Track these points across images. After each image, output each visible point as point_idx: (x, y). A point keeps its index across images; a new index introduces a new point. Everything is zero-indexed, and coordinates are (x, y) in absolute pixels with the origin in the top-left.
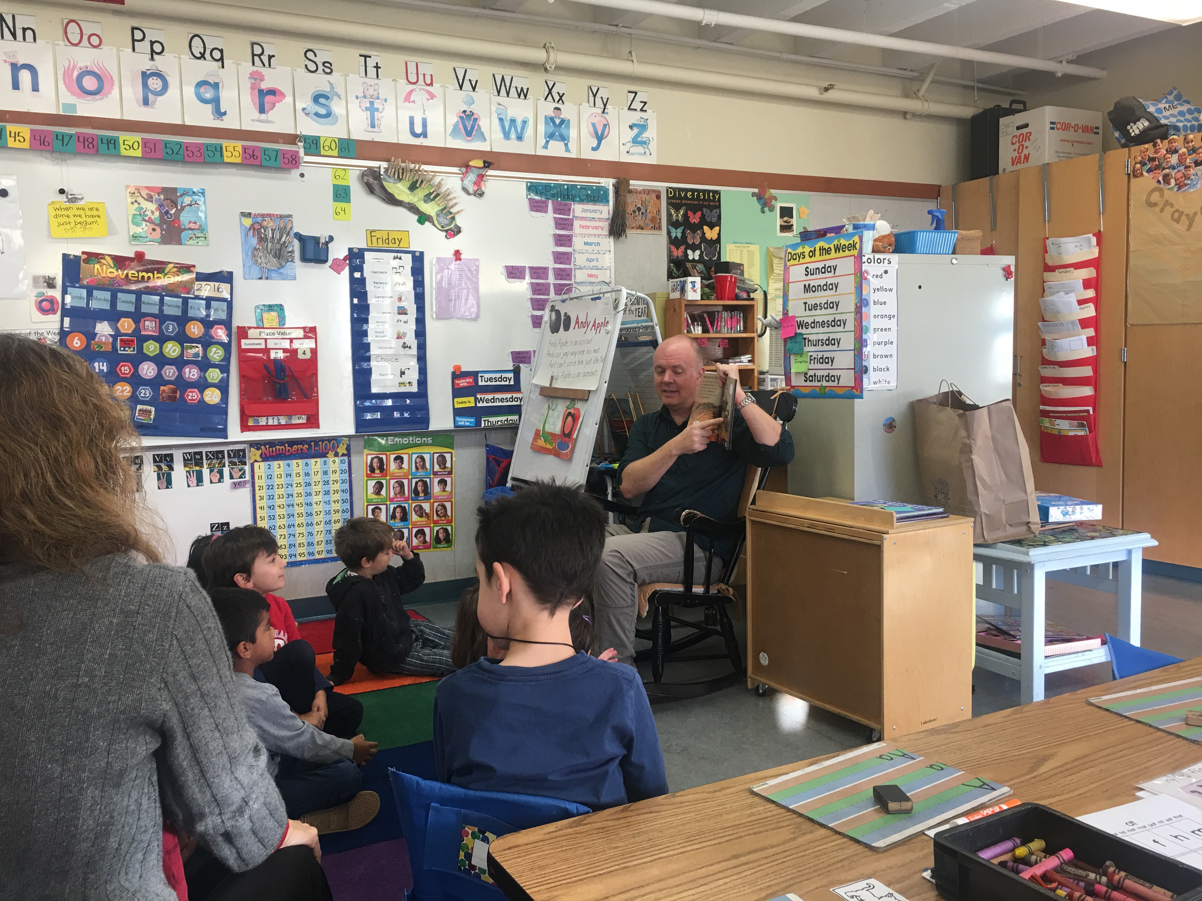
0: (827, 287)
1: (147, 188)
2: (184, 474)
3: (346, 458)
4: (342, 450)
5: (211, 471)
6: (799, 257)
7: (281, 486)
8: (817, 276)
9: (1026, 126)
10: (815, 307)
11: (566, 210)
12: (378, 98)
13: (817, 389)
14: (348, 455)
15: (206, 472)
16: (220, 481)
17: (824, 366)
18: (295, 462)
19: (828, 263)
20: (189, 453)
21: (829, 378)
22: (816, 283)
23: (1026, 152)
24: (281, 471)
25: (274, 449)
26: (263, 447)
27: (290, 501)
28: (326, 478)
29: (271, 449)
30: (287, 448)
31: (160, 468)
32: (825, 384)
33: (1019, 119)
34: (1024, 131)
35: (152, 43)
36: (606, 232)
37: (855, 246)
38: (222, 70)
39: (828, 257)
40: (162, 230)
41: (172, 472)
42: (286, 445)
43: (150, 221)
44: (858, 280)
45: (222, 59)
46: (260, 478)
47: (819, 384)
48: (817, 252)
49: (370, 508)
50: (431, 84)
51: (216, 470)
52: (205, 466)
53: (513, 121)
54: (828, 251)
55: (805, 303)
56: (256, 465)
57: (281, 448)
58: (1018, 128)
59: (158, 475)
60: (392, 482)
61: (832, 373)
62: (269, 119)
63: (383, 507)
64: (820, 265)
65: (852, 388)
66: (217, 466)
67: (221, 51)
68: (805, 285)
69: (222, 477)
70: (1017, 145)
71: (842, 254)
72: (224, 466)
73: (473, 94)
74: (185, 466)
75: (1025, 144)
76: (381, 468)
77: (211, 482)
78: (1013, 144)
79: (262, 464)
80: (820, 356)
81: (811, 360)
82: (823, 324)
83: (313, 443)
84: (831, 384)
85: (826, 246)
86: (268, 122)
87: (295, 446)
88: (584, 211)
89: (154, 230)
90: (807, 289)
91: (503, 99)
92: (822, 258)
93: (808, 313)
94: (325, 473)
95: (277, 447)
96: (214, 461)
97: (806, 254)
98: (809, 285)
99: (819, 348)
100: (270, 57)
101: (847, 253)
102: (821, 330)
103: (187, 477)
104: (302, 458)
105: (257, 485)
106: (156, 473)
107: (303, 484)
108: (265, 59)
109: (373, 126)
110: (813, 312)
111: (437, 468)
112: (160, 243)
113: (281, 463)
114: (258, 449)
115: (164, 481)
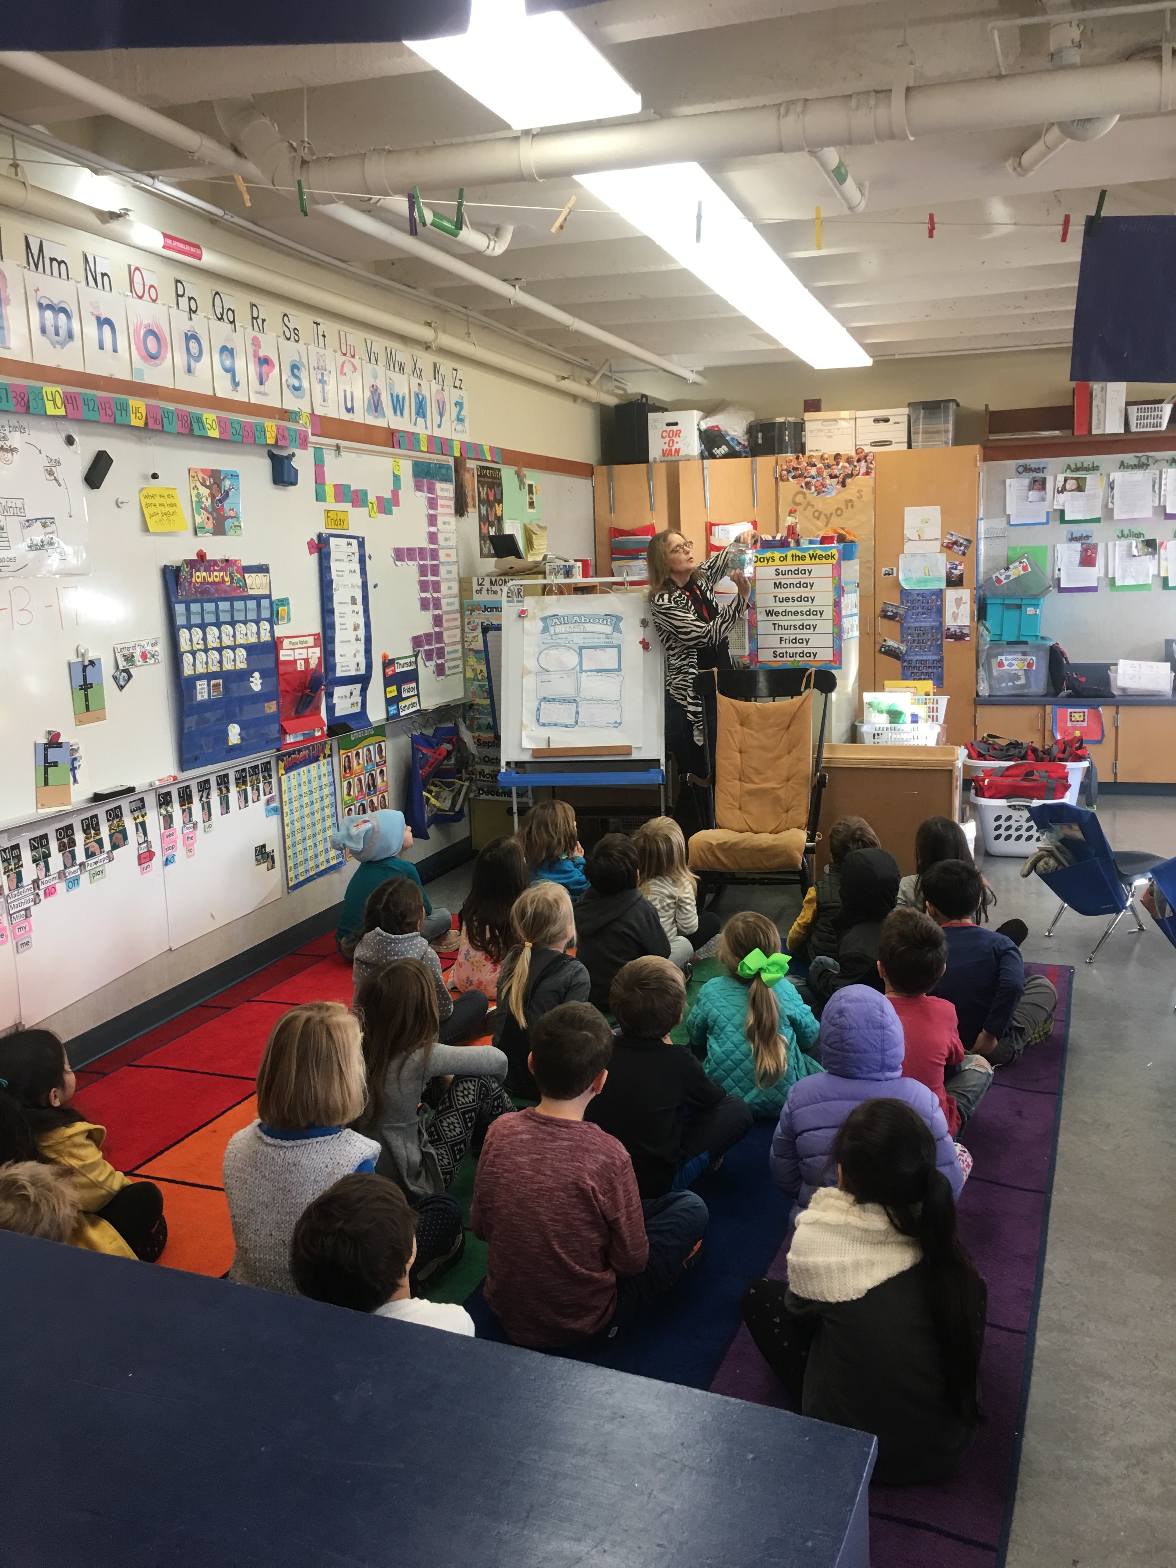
0: (799, 585)
1: (203, 471)
2: (236, 794)
3: (329, 759)
4: (327, 752)
5: (253, 789)
6: (768, 561)
8: (790, 576)
9: (676, 424)
10: (787, 599)
11: (431, 490)
12: (326, 370)
13: (790, 663)
14: (330, 756)
15: (249, 789)
16: (259, 799)
17: (798, 645)
19: (801, 568)
20: (238, 773)
21: (802, 654)
22: (788, 582)
23: (676, 446)
32: (798, 659)
33: (670, 417)
34: (674, 428)
35: (190, 299)
36: (452, 511)
37: (832, 557)
38: (235, 334)
39: (801, 562)
40: (214, 519)
41: (229, 795)
43: (205, 509)
44: (836, 581)
45: (233, 322)
47: (792, 659)
48: (789, 558)
49: (347, 809)
50: (353, 356)
51: (255, 787)
52: (249, 784)
53: (398, 396)
54: (803, 558)
55: (775, 597)
58: (668, 425)
59: (221, 799)
60: (356, 779)
61: (806, 651)
62: (267, 391)
63: (353, 807)
64: (793, 568)
65: (830, 661)
66: (255, 781)
67: (233, 312)
68: (775, 583)
69: (259, 794)
70: (667, 440)
71: (817, 561)
72: (259, 782)
73: (375, 366)
74: (237, 786)
75: (676, 439)
76: (350, 768)
77: (253, 801)
78: (663, 437)
80: (793, 637)
81: (781, 640)
82: (796, 613)
84: (805, 659)
85: (800, 554)
86: (265, 394)
88: (442, 489)
89: (208, 519)
90: (777, 585)
91: (390, 374)
92: (794, 562)
93: (778, 603)
96: (253, 777)
97: (777, 559)
98: (780, 583)
99: (792, 631)
100: (264, 320)
101: (824, 561)
102: (794, 617)
103: (239, 799)
104: (306, 765)
106: (219, 798)
108: (260, 321)
109: (324, 401)
110: (785, 603)
111: (378, 759)
112: (214, 534)
115: (225, 805)
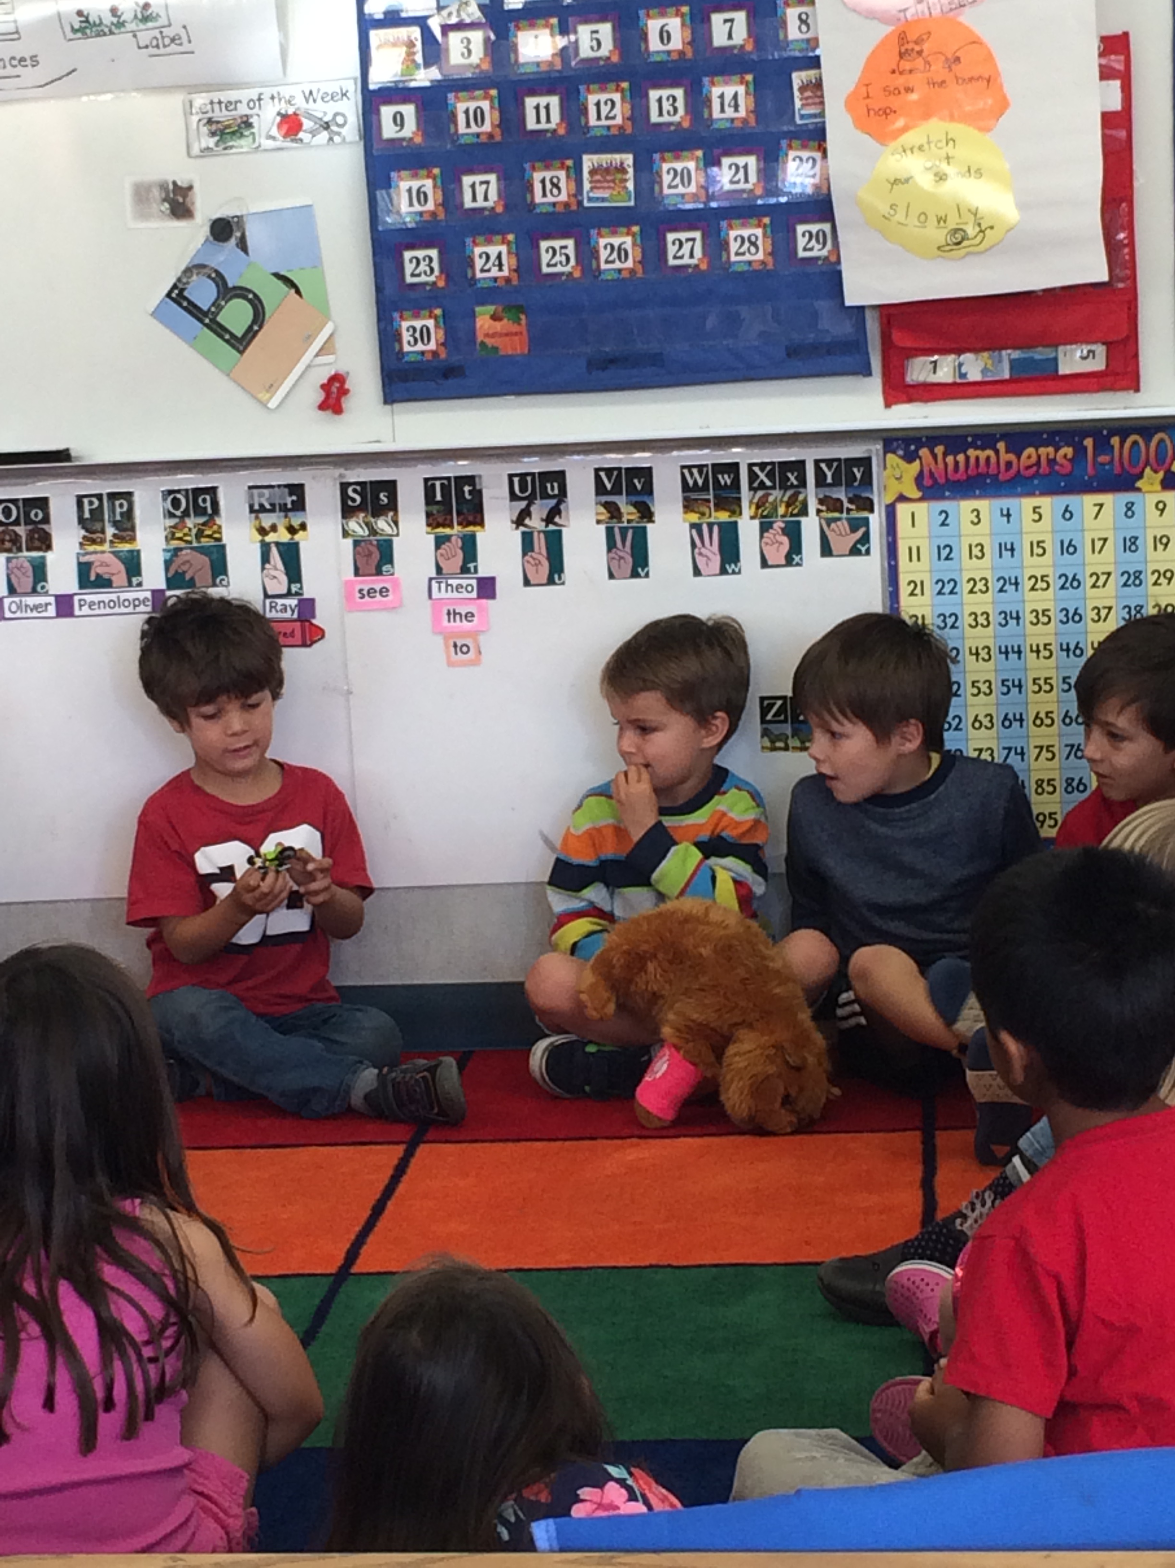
2: (684, 533)
5: (765, 528)
7: (980, 586)
15: (748, 528)
16: (789, 561)
18: (1028, 503)
20: (700, 468)
24: (982, 534)
25: (961, 458)
26: (924, 452)
27: (1010, 635)
28: (1132, 562)
29: (950, 459)
30: (1005, 457)
31: (614, 511)
41: (649, 526)
42: (1001, 446)
46: (915, 554)
51: (779, 525)
52: (747, 510)
56: (903, 511)
57: (983, 455)
59: (610, 532)
66: (781, 510)
69: (796, 548)
72: (804, 512)
77: (764, 564)
79: (922, 509)
83: (1089, 442)
87: (1030, 450)
94: (1131, 544)
95: (972, 453)
96: (776, 494)
103: (693, 545)
104: (1051, 491)
105: (903, 579)
106: (602, 528)
107: (1055, 583)
113: (983, 505)
114: (909, 458)
115: (625, 552)
